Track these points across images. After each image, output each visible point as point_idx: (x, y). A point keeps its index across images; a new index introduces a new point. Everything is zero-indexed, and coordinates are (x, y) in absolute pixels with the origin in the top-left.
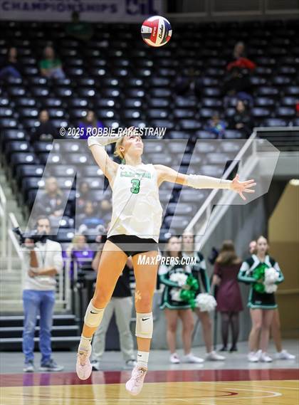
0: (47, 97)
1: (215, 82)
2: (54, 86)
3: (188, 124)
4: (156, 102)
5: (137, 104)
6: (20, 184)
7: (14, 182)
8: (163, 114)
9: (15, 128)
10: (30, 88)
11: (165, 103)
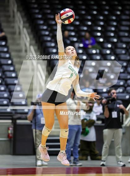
4: (123, 28)
5: (113, 29)
8: (126, 34)
9: (50, 41)
11: (127, 29)
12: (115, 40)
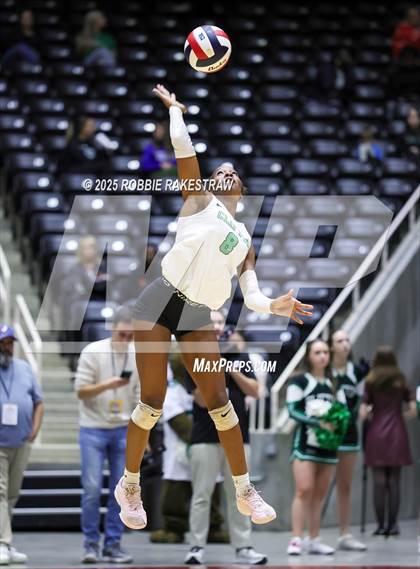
0: (86, 97)
1: (374, 75)
2: (97, 79)
3: (324, 147)
4: (272, 109)
5: (239, 111)
6: (36, 246)
7: (26, 242)
8: (283, 130)
9: (30, 151)
10: (57, 83)
11: (286, 111)
12: (246, 149)
